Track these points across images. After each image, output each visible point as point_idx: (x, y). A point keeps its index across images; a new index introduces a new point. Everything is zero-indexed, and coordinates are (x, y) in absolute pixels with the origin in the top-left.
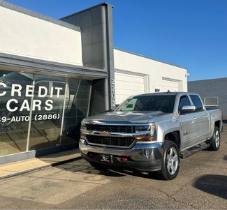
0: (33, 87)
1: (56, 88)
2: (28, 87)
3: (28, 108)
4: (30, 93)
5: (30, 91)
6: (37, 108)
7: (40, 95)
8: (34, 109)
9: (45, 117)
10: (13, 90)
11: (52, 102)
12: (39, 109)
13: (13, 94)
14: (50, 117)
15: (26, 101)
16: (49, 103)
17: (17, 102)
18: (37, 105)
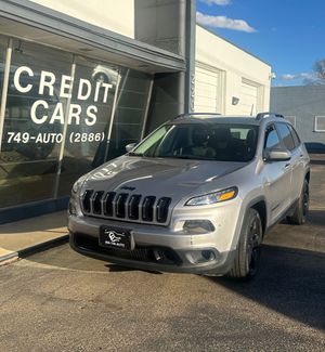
0: (71, 79)
1: (104, 85)
2: (65, 78)
3: (61, 118)
4: (66, 91)
5: (67, 86)
6: (74, 119)
7: (80, 97)
8: (69, 122)
9: (84, 137)
10: (43, 84)
11: (96, 110)
12: (78, 123)
13: (41, 92)
14: (91, 137)
15: (59, 105)
16: (92, 111)
17: (46, 106)
18: (74, 115)
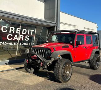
0: (20, 29)
1: (31, 30)
2: (17, 29)
3: (17, 39)
4: (18, 32)
5: (19, 31)
6: (21, 39)
7: (23, 33)
9: (25, 44)
10: (10, 30)
11: (29, 37)
12: (22, 40)
13: (10, 32)
14: (27, 44)
15: (16, 36)
16: (27, 37)
17: (12, 35)
18: (21, 38)
